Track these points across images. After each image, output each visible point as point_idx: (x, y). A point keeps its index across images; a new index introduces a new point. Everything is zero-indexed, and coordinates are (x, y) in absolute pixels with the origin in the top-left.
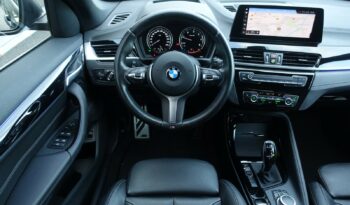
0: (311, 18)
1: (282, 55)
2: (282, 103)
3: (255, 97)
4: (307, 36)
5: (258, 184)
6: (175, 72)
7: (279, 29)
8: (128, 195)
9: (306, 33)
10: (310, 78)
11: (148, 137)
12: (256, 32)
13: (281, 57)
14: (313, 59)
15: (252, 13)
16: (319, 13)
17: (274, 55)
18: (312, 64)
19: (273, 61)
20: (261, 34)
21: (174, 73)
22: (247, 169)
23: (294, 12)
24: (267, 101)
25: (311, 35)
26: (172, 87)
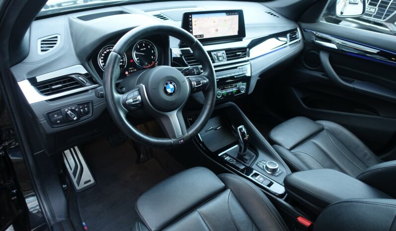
0: (236, 18)
1: (224, 52)
2: (238, 91)
3: (219, 93)
4: (236, 33)
6: (171, 86)
7: (217, 30)
11: (93, 181)
13: (224, 54)
14: (244, 51)
15: (195, 19)
16: (240, 13)
17: (220, 54)
19: (220, 59)
20: (205, 37)
21: (170, 88)
22: (227, 158)
23: (224, 14)
24: (228, 94)
25: (239, 32)
26: (172, 102)
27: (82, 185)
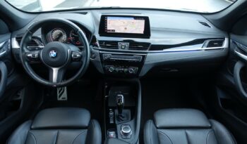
0: (143, 22)
2: (128, 71)
3: (112, 69)
5: (114, 121)
7: (126, 29)
8: (31, 129)
9: (141, 31)
10: (144, 57)
11: (66, 99)
12: (113, 31)
13: (127, 44)
14: (146, 46)
15: (109, 19)
16: (146, 19)
17: (123, 44)
18: (146, 49)
19: (123, 47)
20: (116, 32)
23: (133, 18)
24: (119, 71)
25: (144, 32)
27: (60, 99)
